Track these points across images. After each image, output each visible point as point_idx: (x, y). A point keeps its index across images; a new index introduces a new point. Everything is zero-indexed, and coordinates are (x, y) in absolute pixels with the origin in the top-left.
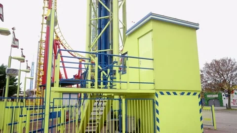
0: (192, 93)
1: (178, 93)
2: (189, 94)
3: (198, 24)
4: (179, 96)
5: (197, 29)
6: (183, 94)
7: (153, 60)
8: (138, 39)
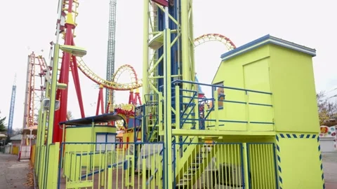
0: (311, 136)
1: (298, 135)
2: (308, 137)
3: (314, 50)
4: (299, 139)
5: (314, 56)
6: (302, 136)
7: (271, 94)
8: (243, 66)
